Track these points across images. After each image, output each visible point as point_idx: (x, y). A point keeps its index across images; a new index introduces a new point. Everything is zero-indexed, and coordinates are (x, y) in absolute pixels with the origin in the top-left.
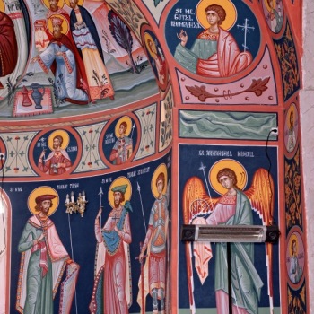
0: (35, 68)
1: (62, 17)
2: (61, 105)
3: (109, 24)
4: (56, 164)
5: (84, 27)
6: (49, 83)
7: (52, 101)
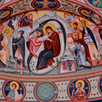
0: (68, 53)
1: (79, 32)
2: (79, 69)
3: (99, 34)
4: (80, 95)
5: (88, 36)
6: (74, 59)
7: (76, 67)
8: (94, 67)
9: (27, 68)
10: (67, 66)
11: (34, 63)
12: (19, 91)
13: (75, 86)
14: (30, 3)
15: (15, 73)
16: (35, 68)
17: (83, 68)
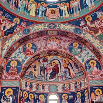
1: (66, 64)
4: (67, 90)
5: (70, 66)
6: (64, 75)
7: (65, 78)
10: (61, 78)
11: (48, 77)
12: (42, 88)
13: (65, 86)
14: (47, 53)
15: (41, 81)
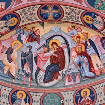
0: (73, 66)
2: (84, 80)
3: (101, 43)
4: (86, 103)
5: (91, 47)
6: (78, 72)
7: (80, 79)
8: (98, 77)
9: (35, 81)
10: (71, 78)
11: (41, 77)
13: (80, 95)
16: (42, 81)
17: (87, 78)
